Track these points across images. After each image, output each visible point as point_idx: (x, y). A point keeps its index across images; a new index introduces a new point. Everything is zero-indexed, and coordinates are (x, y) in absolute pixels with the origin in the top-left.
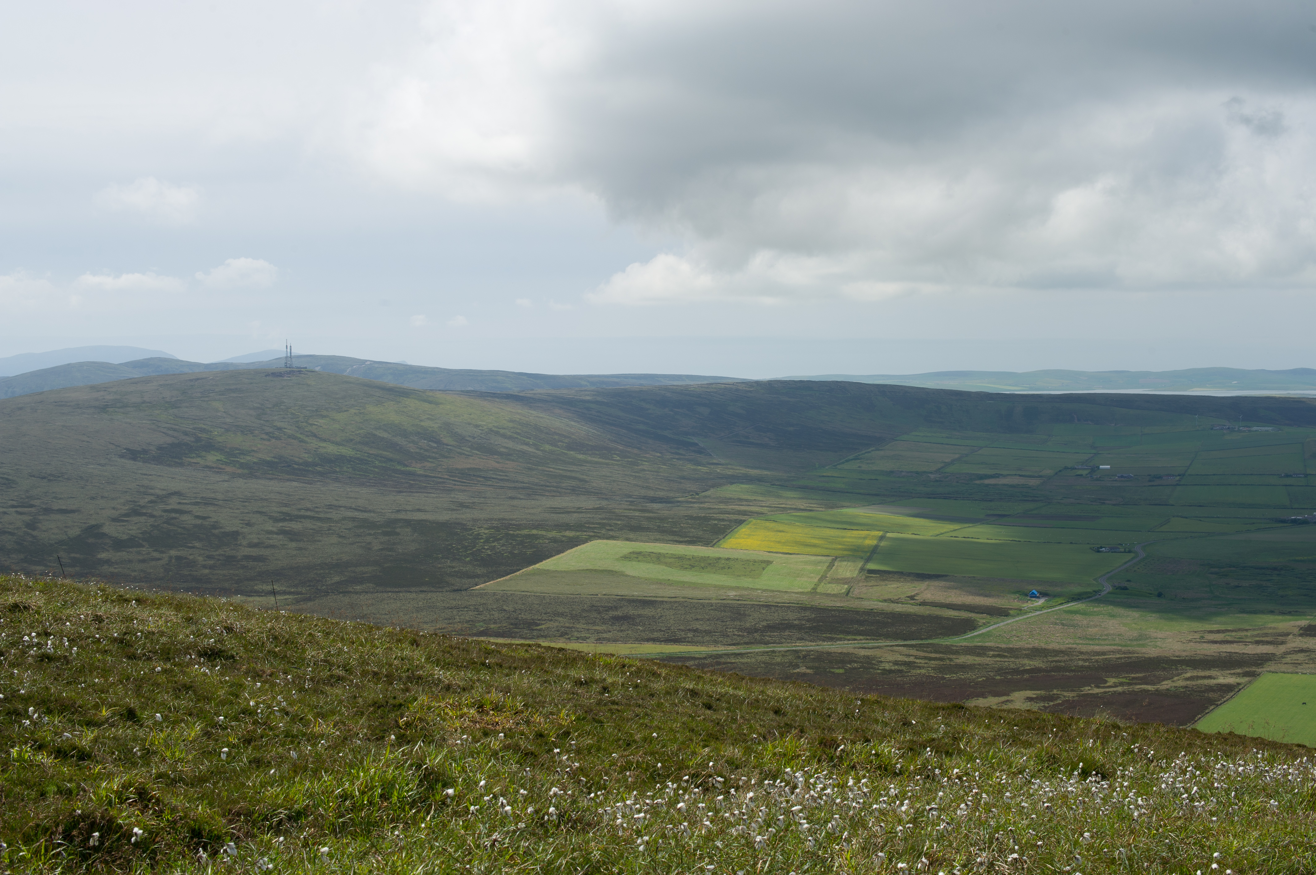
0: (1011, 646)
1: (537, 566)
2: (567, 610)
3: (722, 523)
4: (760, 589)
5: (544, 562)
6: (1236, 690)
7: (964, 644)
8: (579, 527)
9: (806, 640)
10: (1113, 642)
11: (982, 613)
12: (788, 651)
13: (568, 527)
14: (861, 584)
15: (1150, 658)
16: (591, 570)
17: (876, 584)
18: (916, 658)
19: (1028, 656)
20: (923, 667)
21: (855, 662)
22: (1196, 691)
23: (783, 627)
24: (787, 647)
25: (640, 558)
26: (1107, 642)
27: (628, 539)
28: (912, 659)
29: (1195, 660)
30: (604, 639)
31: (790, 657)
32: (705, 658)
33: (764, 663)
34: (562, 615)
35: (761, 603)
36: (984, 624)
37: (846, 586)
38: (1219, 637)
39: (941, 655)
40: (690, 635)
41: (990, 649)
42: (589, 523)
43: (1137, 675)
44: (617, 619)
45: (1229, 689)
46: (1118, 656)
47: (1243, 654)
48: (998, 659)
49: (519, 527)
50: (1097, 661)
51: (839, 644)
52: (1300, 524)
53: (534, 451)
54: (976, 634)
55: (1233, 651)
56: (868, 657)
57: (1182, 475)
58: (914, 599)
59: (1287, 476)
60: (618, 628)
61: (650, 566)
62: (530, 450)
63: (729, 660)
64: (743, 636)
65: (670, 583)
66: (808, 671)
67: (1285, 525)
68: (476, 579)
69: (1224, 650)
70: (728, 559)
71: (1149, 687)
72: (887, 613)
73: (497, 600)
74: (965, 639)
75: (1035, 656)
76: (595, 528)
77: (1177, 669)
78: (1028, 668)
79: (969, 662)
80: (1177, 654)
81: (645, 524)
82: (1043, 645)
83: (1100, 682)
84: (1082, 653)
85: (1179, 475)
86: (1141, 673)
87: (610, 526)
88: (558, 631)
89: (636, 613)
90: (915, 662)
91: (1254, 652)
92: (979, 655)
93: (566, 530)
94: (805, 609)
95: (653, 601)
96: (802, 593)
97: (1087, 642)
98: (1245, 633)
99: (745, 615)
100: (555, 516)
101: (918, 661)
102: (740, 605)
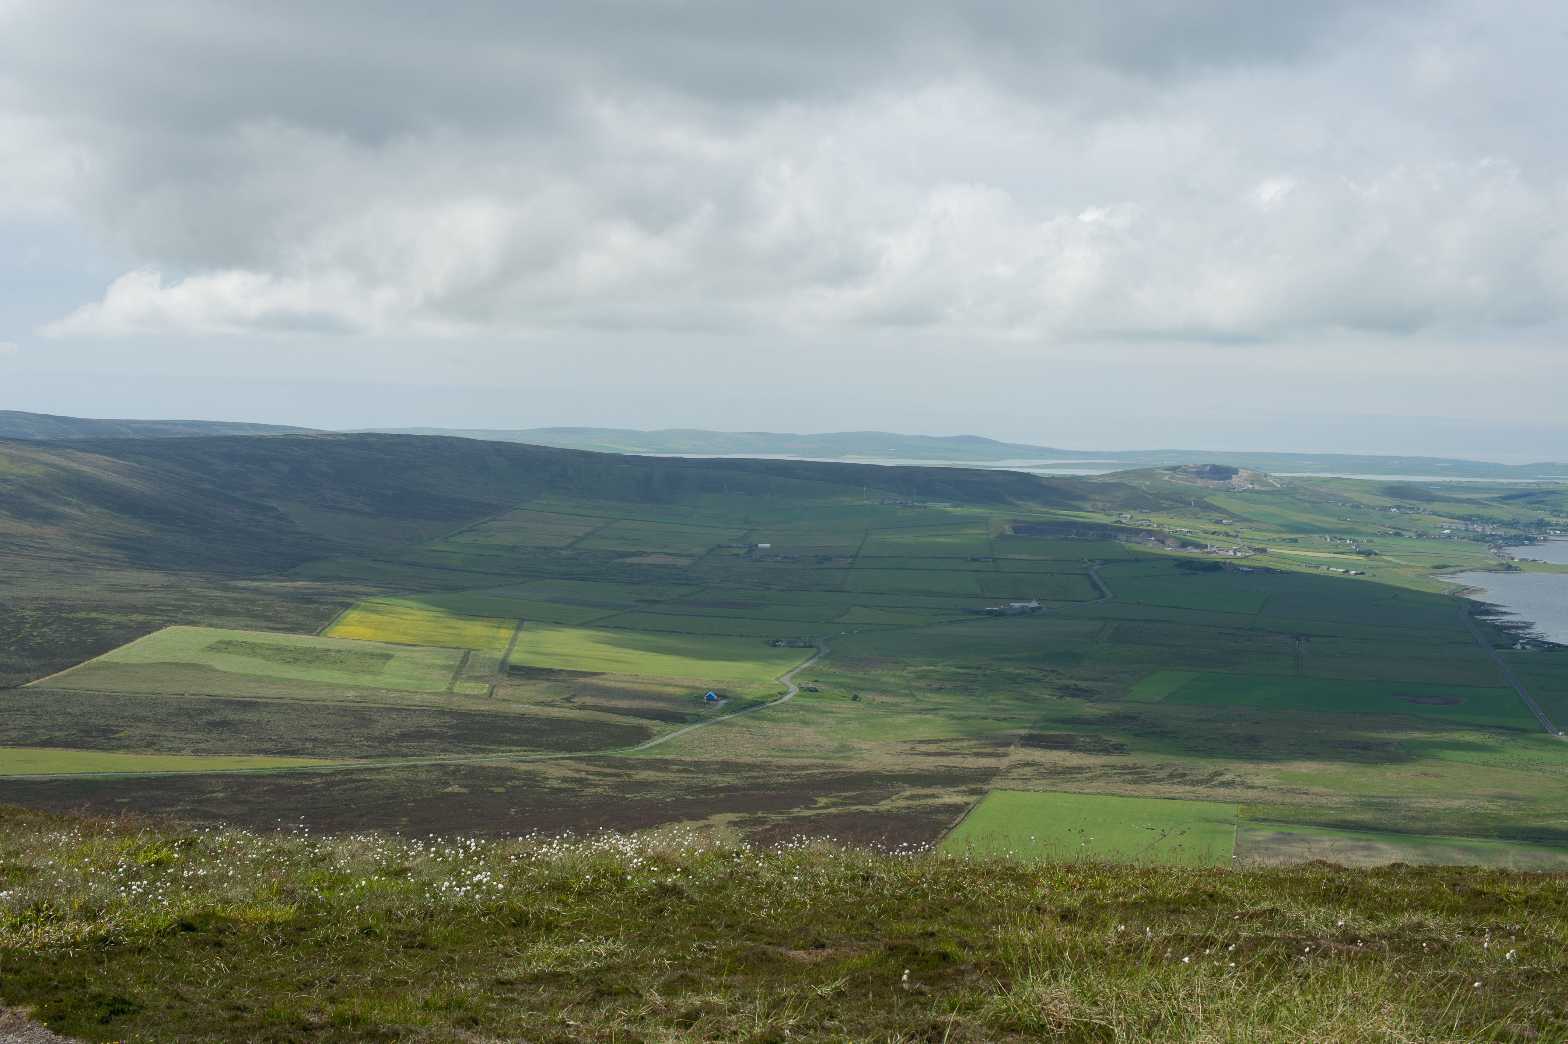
0: (696, 759)
1: (102, 658)
2: (149, 714)
3: (325, 607)
4: (384, 689)
5: (110, 653)
6: (966, 811)
7: (641, 756)
8: (149, 609)
9: (451, 752)
10: (812, 755)
11: (654, 719)
12: (433, 765)
13: (134, 609)
14: (504, 683)
15: (859, 774)
16: (170, 664)
17: (522, 682)
18: (588, 774)
19: (717, 771)
20: (599, 786)
21: (516, 778)
22: (921, 813)
23: (420, 735)
24: (431, 760)
25: (231, 649)
26: (805, 754)
27: (211, 625)
28: (583, 775)
29: (910, 775)
30: (204, 751)
31: (436, 773)
32: (332, 774)
33: (406, 780)
34: (143, 719)
35: (389, 706)
36: (659, 732)
37: (487, 685)
38: (932, 748)
39: (617, 771)
40: (309, 745)
41: (673, 762)
42: (161, 605)
43: (850, 794)
44: (213, 726)
45: (957, 810)
46: (822, 771)
47: (964, 768)
48: (683, 775)
49: (73, 609)
50: (799, 777)
51: (492, 757)
52: (997, 616)
53: (79, 513)
54: (652, 744)
55: (951, 765)
56: (529, 773)
57: (854, 557)
58: (571, 702)
59: (974, 560)
60: (217, 737)
61: (245, 659)
62: (74, 512)
63: (362, 777)
64: (374, 747)
65: (272, 681)
66: (462, 790)
67: (981, 617)
68: (27, 675)
69: (941, 764)
70: (339, 651)
71: (867, 808)
72: (542, 719)
73: (58, 701)
74: (641, 751)
75: (726, 771)
76: (169, 611)
77: (893, 787)
78: (722, 785)
79: (651, 779)
80: (889, 768)
81: (231, 606)
82: (734, 759)
83: (809, 803)
84: (780, 767)
85: (851, 557)
86: (853, 791)
87: (188, 608)
88: (142, 740)
89: (237, 717)
90: (587, 779)
91: (975, 766)
92: (660, 770)
93: (133, 613)
94: (442, 713)
95: (255, 703)
96: (436, 694)
97: (783, 754)
98: (960, 744)
99: (371, 721)
100: (118, 596)
101: (590, 777)
102: (363, 708)
